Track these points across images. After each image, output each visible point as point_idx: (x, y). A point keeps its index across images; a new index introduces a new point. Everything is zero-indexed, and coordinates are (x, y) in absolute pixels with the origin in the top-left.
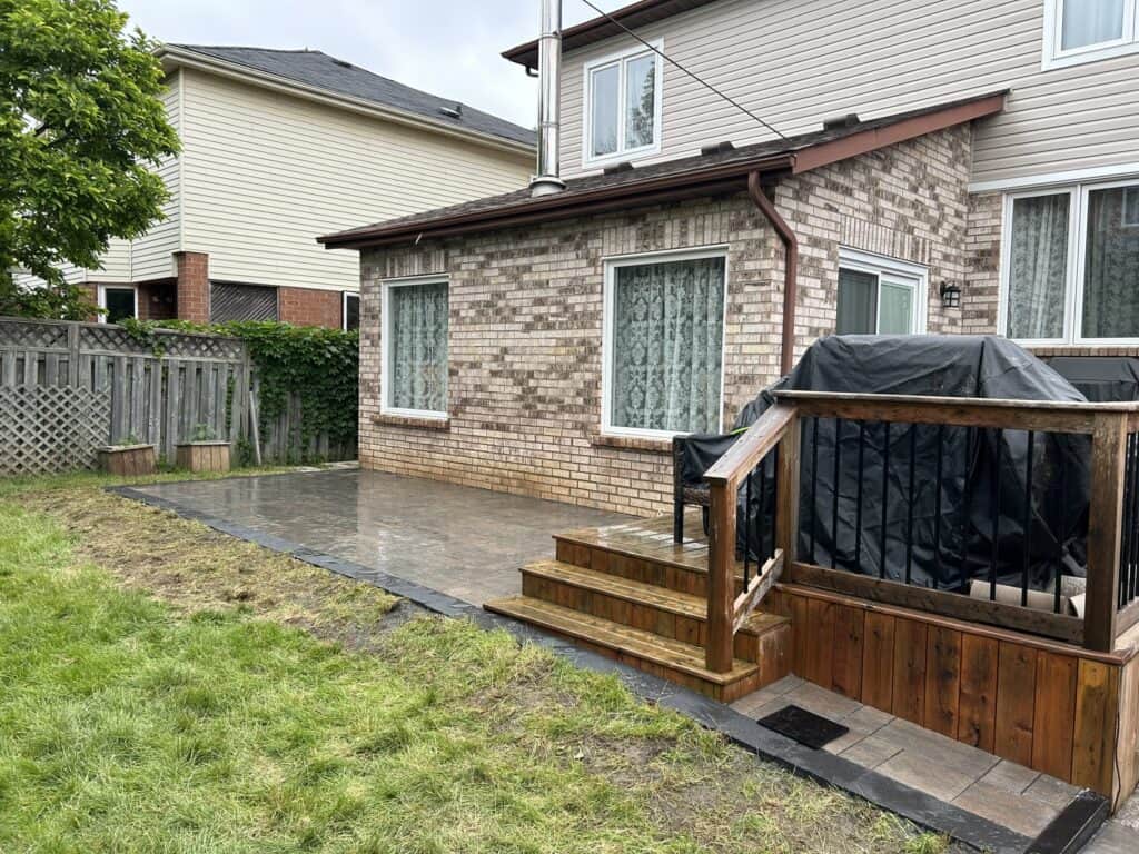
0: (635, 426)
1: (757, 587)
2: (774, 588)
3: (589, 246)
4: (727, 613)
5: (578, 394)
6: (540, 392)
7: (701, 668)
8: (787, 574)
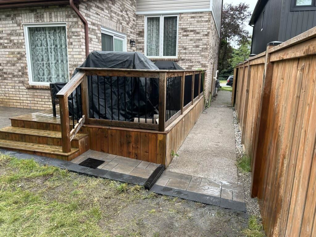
0: (42, 81)
1: (77, 127)
2: (83, 126)
3: (17, 19)
4: (68, 135)
5: (19, 71)
6: (5, 71)
7: (61, 152)
8: (87, 122)
